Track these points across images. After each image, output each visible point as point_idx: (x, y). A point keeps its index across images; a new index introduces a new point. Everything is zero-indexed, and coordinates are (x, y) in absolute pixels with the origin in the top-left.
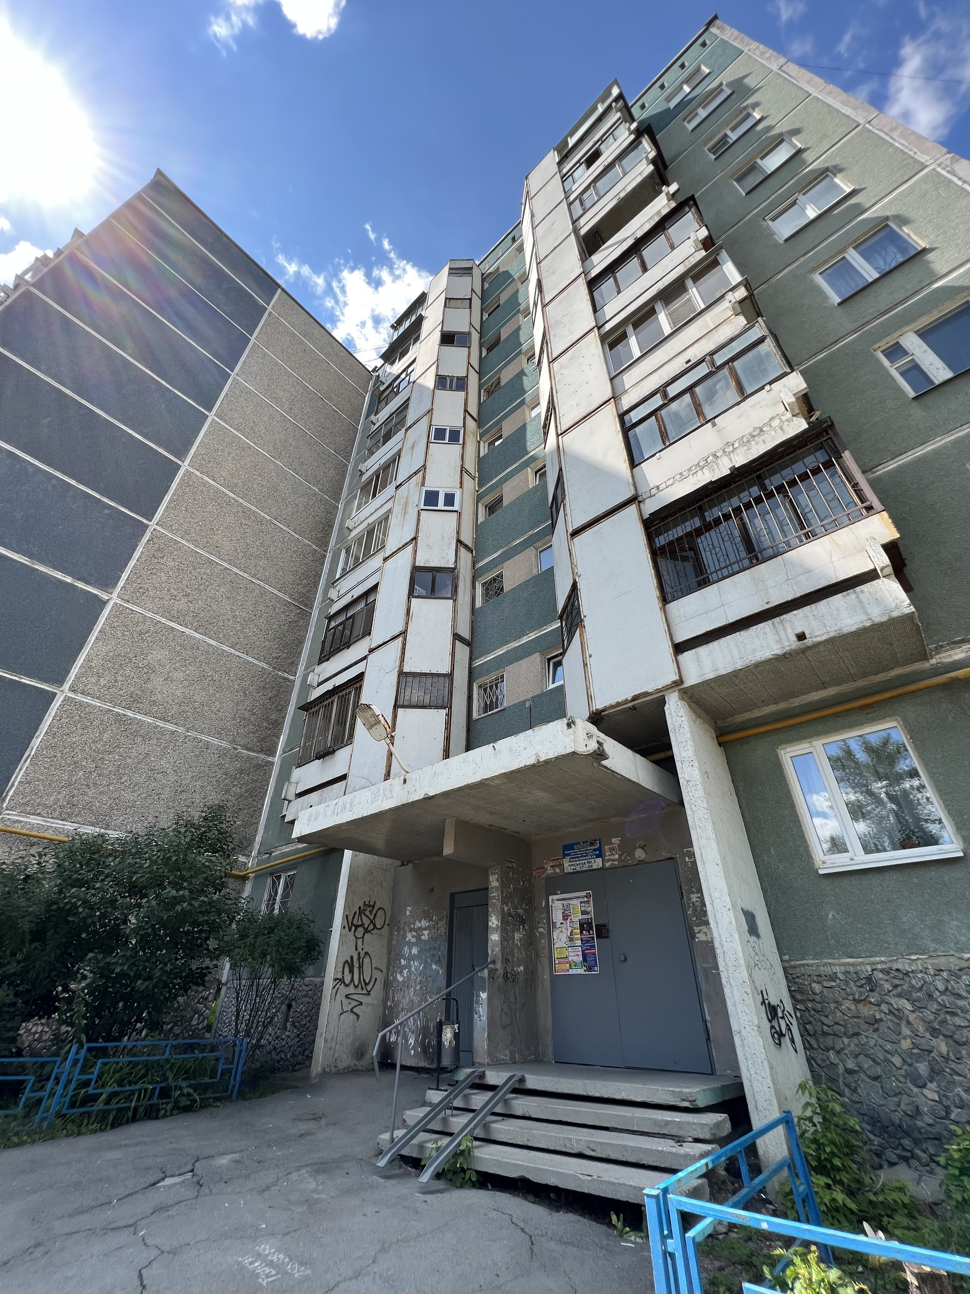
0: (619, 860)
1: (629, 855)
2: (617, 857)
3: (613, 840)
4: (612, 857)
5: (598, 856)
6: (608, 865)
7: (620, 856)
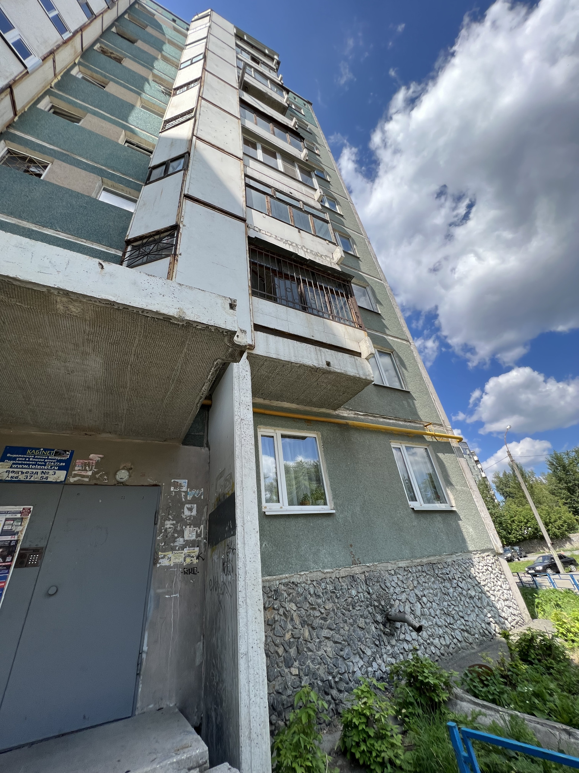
0: (93, 477)
1: (107, 474)
2: (90, 473)
3: (91, 456)
4: (83, 473)
5: (60, 468)
6: (72, 480)
7: (94, 474)
